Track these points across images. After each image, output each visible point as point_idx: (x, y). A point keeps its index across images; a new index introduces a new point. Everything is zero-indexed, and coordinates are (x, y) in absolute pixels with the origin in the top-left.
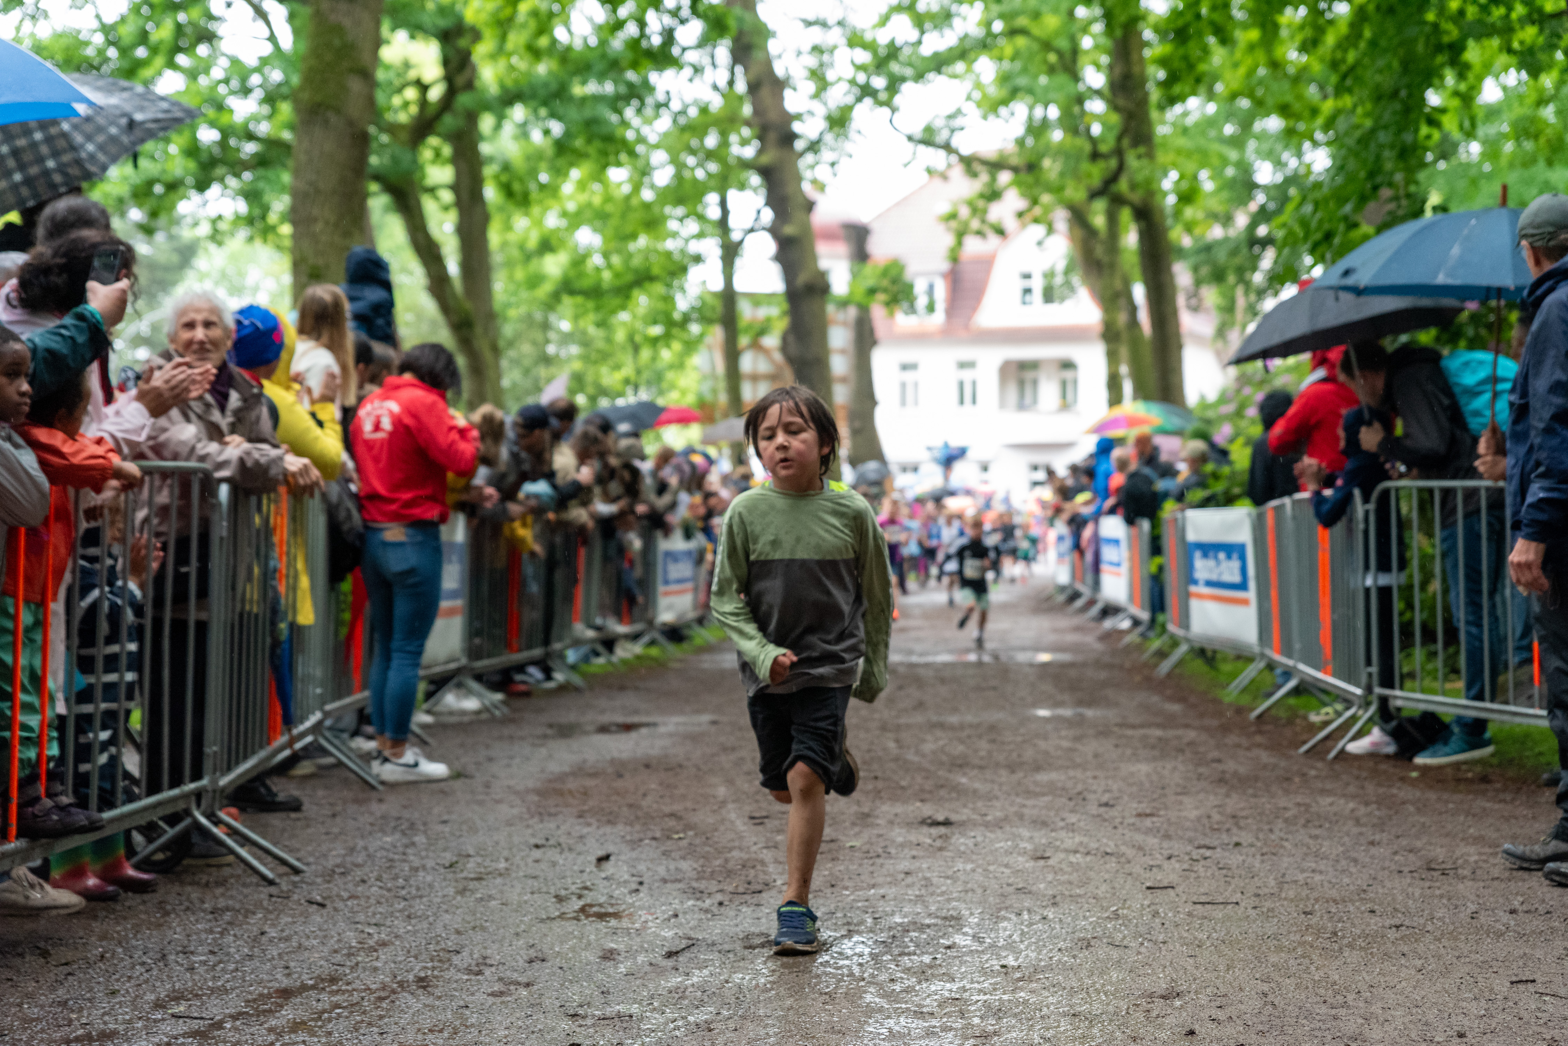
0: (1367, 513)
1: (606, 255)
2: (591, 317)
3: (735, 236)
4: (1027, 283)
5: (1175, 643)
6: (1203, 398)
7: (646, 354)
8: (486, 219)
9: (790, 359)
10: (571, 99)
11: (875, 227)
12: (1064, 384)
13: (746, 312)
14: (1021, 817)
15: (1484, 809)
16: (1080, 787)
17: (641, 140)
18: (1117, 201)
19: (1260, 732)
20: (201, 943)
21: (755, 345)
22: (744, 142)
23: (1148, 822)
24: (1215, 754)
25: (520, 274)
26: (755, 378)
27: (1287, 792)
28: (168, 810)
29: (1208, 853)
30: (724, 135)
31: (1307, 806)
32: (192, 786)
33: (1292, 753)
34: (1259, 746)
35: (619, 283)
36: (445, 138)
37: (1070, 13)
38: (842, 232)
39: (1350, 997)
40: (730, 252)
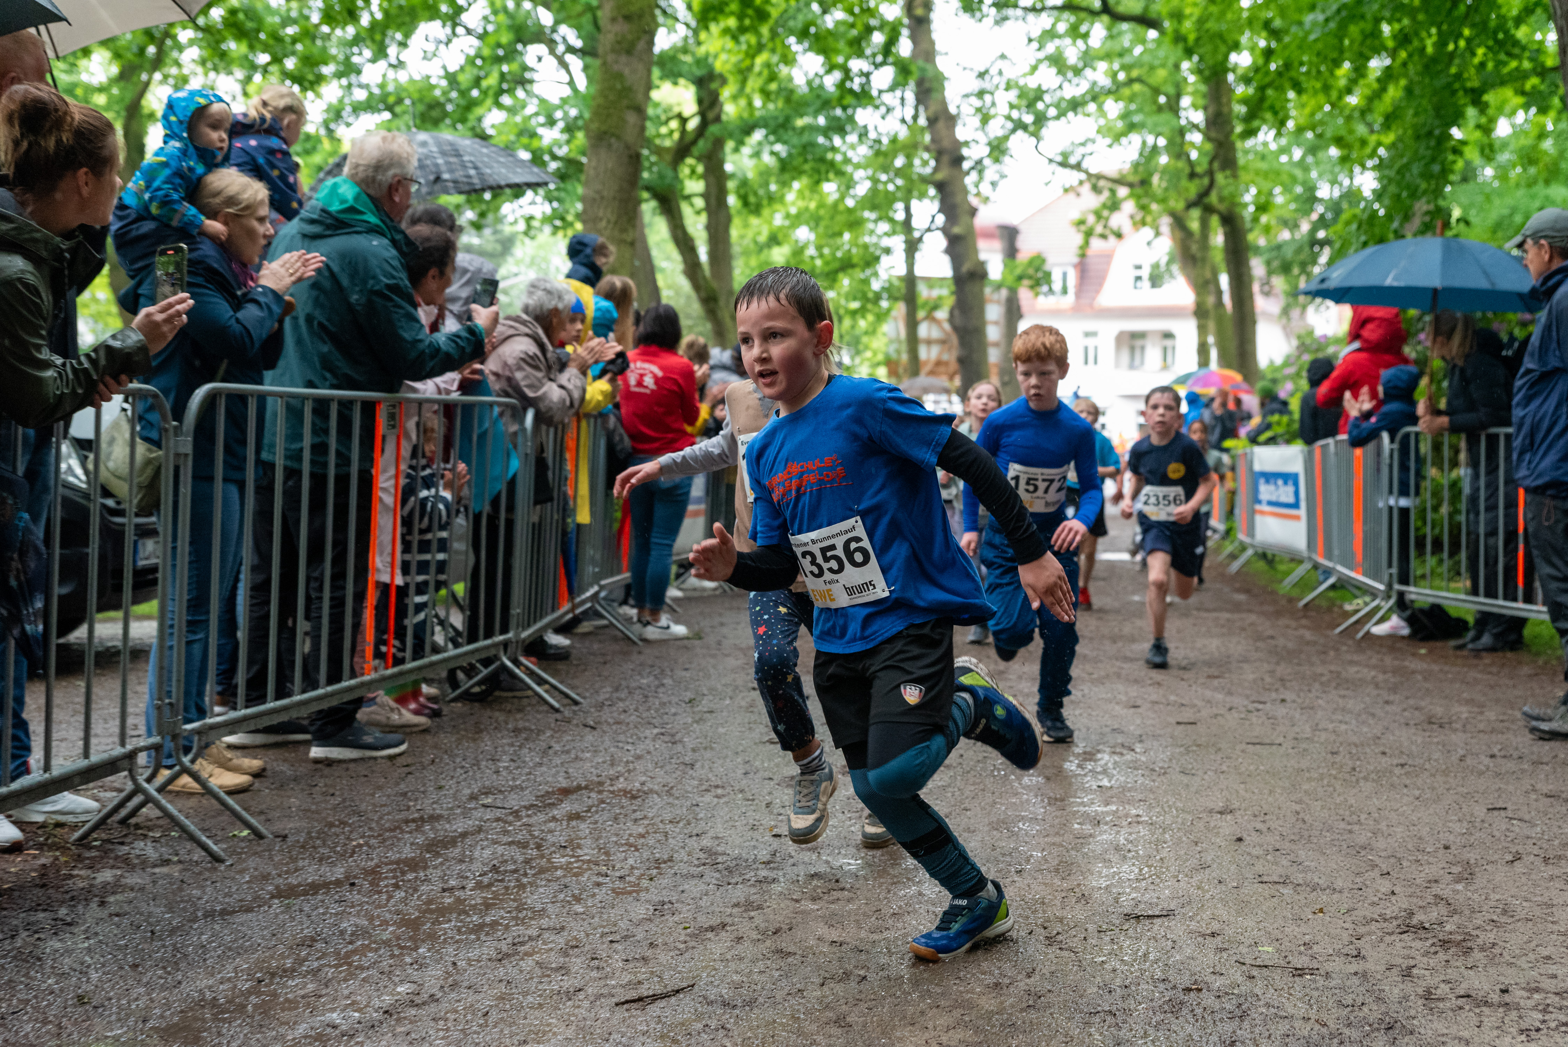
0: (1392, 450)
1: (819, 248)
3: (917, 234)
4: (1138, 273)
5: (1243, 548)
6: (1272, 362)
8: (729, 219)
9: (955, 328)
10: (794, 129)
11: (1022, 228)
12: (1165, 349)
13: (924, 292)
15: (1475, 679)
17: (847, 161)
18: (1208, 210)
19: (1305, 617)
21: (930, 317)
22: (924, 163)
24: (1270, 632)
26: (929, 342)
27: (1324, 662)
29: (1261, 706)
31: (1339, 673)
33: (1329, 632)
34: (1304, 627)
35: (827, 269)
36: (699, 159)
37: (1177, 67)
38: (998, 232)
39: (1363, 817)
40: (912, 247)
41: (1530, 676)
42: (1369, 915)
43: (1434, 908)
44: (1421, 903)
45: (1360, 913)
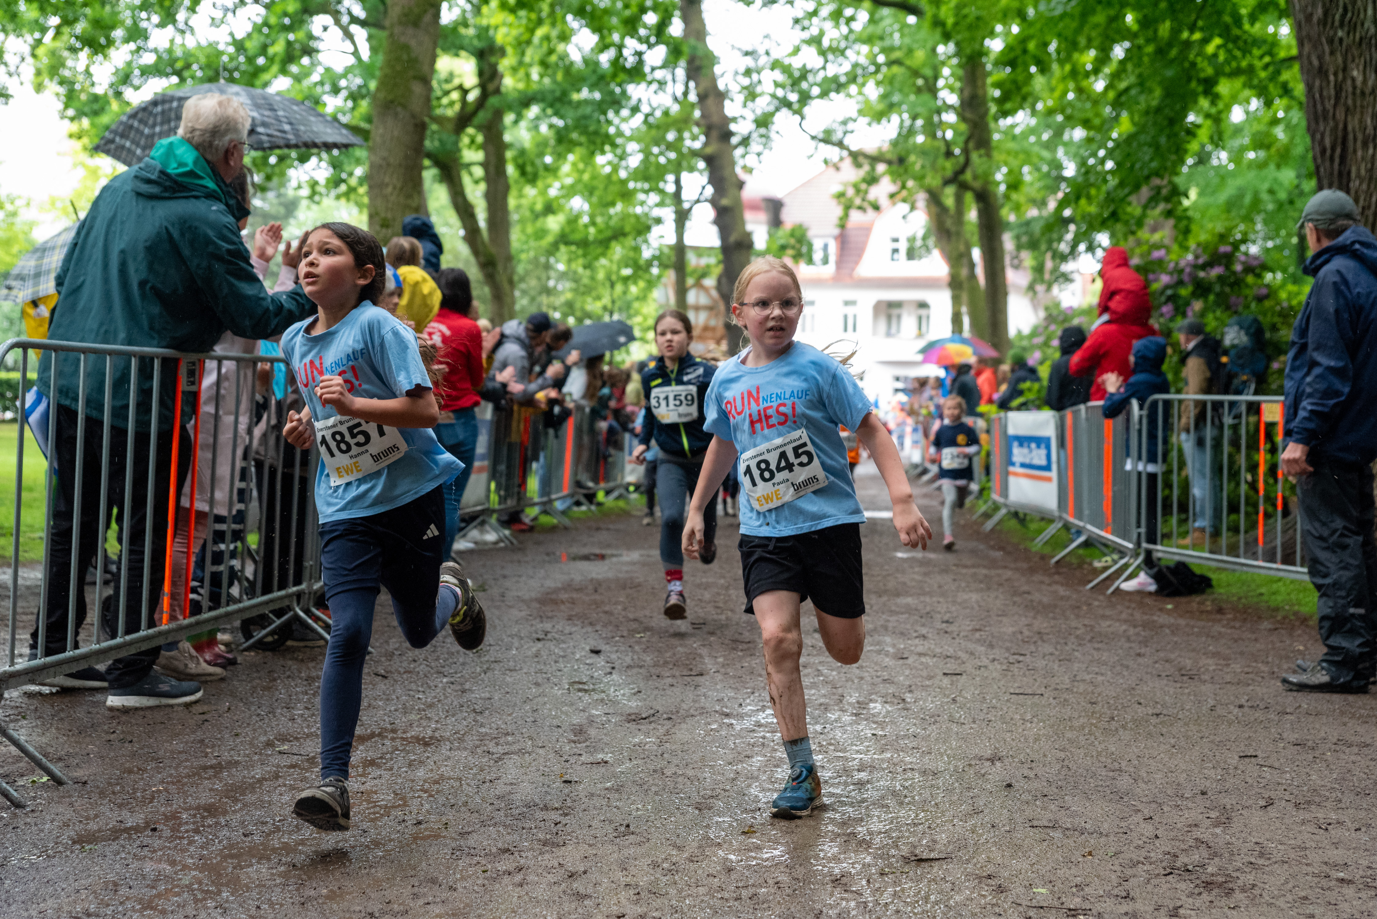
0: (1141, 417)
1: (592, 217)
2: (581, 261)
3: (686, 206)
4: (895, 245)
5: (996, 508)
6: (1019, 332)
7: (619, 288)
8: (507, 188)
9: (722, 295)
10: (570, 102)
11: (787, 201)
12: (920, 319)
13: (692, 260)
14: (886, 628)
15: (1220, 633)
16: (928, 609)
17: (620, 134)
18: (964, 187)
19: (1057, 573)
20: (299, 701)
21: (698, 285)
22: (694, 138)
23: (977, 635)
24: (1026, 588)
25: (530, 230)
26: (697, 308)
27: (1078, 616)
28: (277, 606)
29: (1021, 658)
30: (680, 131)
31: (1092, 627)
32: (295, 589)
33: (1081, 588)
34: (1057, 583)
35: (600, 237)
36: (479, 128)
37: (934, 50)
38: (763, 205)
39: (1124, 764)
40: (682, 217)
41: (1270, 630)
42: (1135, 858)
43: (1196, 851)
44: (1183, 847)
45: (1127, 856)
